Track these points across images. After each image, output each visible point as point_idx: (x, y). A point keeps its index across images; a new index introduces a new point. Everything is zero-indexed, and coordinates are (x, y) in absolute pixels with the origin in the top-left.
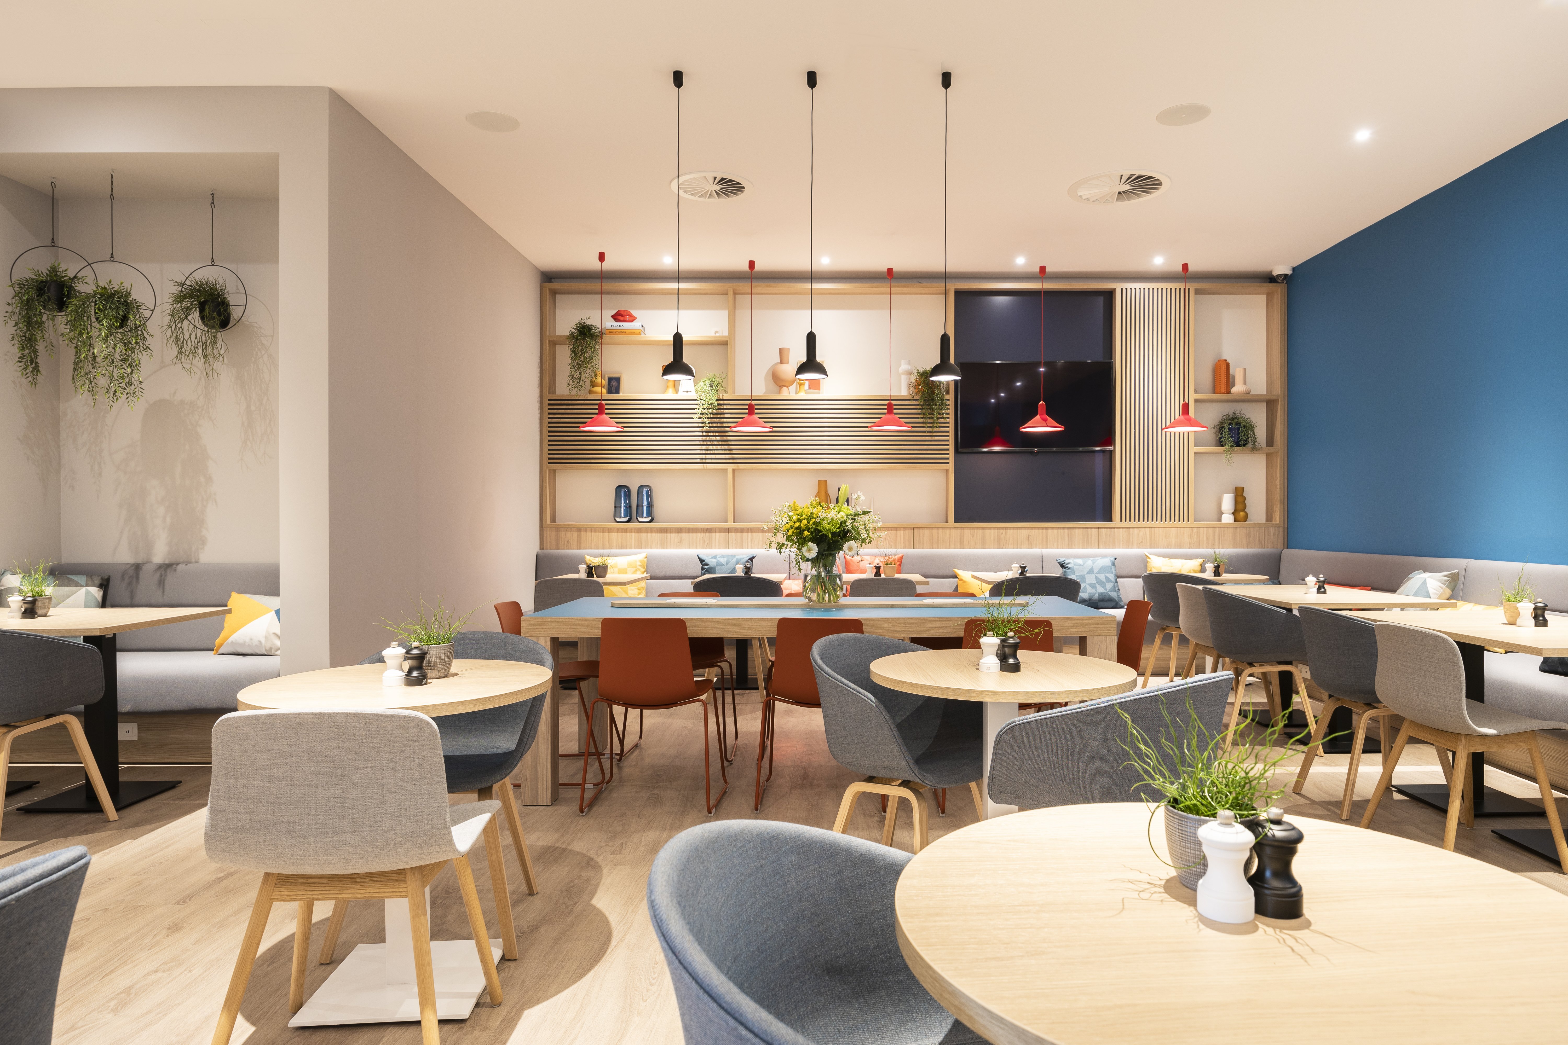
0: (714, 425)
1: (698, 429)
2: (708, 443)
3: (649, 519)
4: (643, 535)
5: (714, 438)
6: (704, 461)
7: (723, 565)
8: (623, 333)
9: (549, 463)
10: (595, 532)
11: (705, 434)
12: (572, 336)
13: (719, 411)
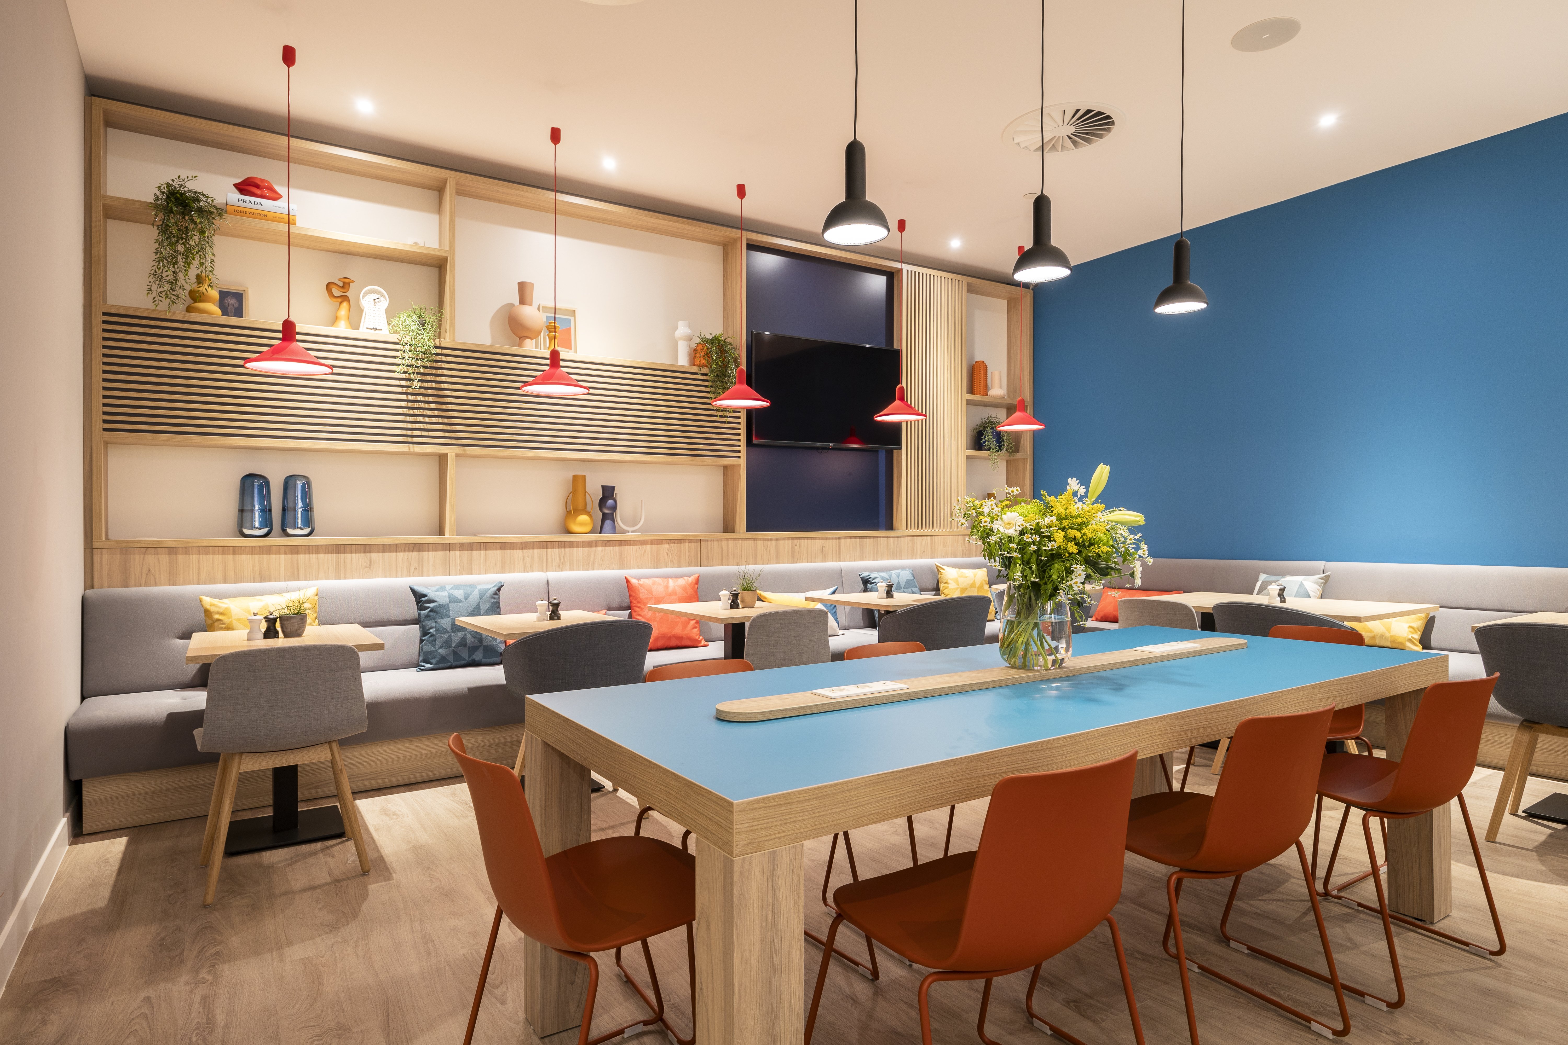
0: (426, 385)
1: (399, 390)
2: (416, 412)
3: (306, 531)
4: (302, 558)
5: (426, 406)
6: (409, 439)
7: (460, 601)
8: (262, 216)
9: (105, 430)
10: (207, 553)
11: (410, 397)
12: (155, 206)
13: (434, 365)
